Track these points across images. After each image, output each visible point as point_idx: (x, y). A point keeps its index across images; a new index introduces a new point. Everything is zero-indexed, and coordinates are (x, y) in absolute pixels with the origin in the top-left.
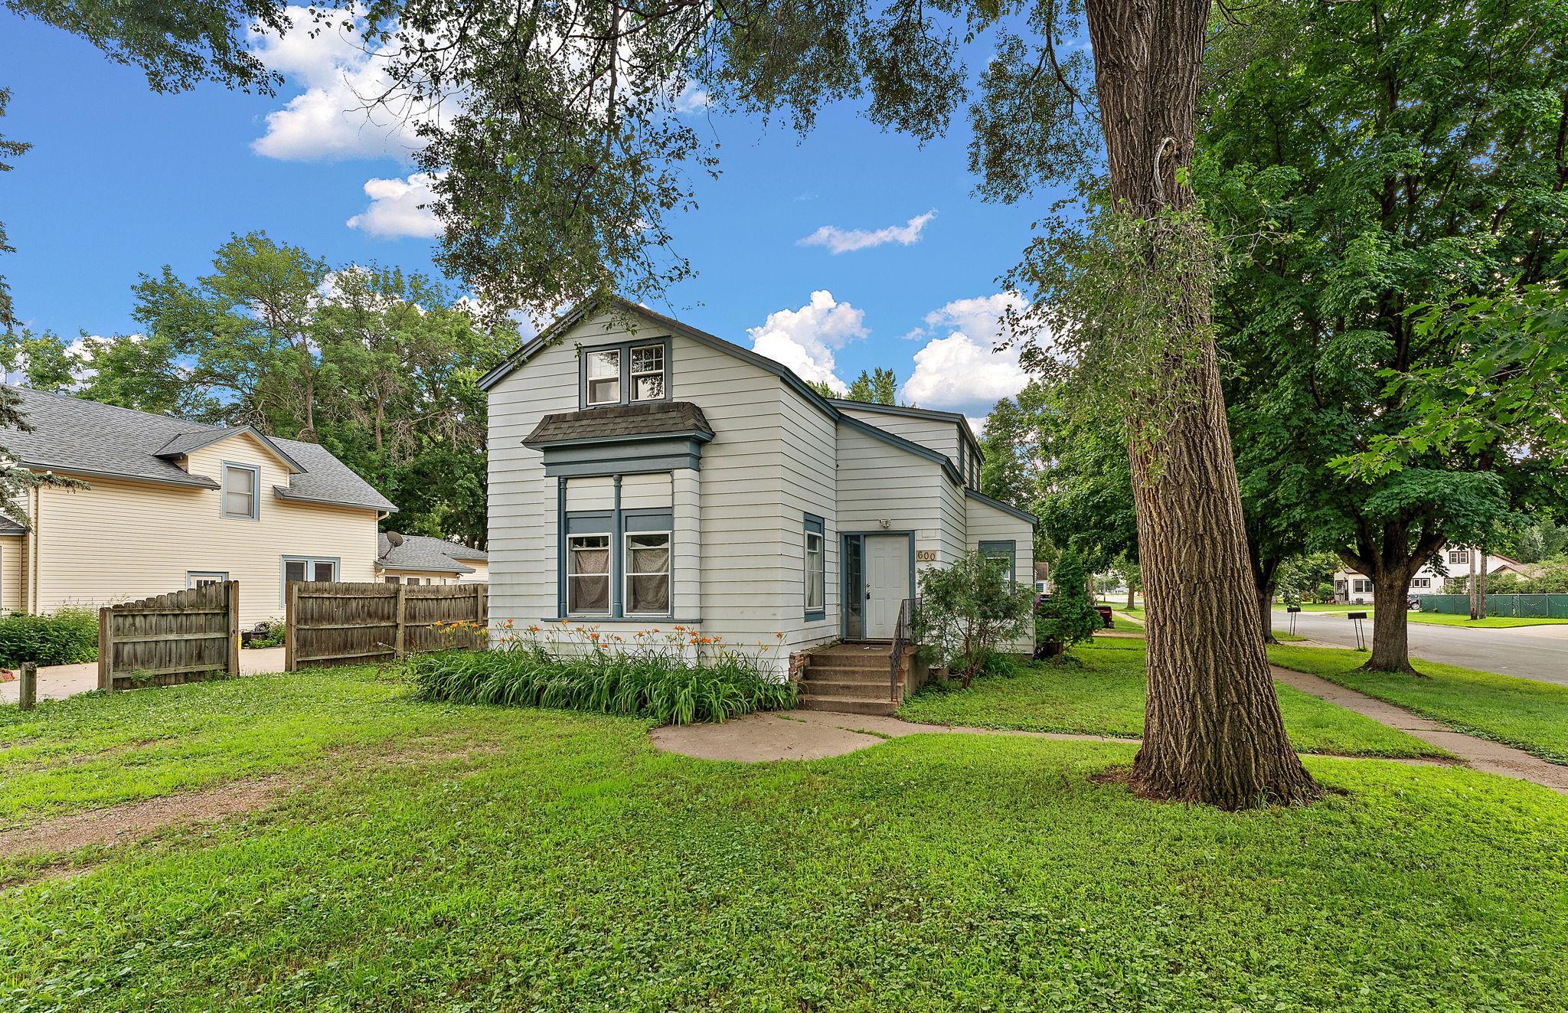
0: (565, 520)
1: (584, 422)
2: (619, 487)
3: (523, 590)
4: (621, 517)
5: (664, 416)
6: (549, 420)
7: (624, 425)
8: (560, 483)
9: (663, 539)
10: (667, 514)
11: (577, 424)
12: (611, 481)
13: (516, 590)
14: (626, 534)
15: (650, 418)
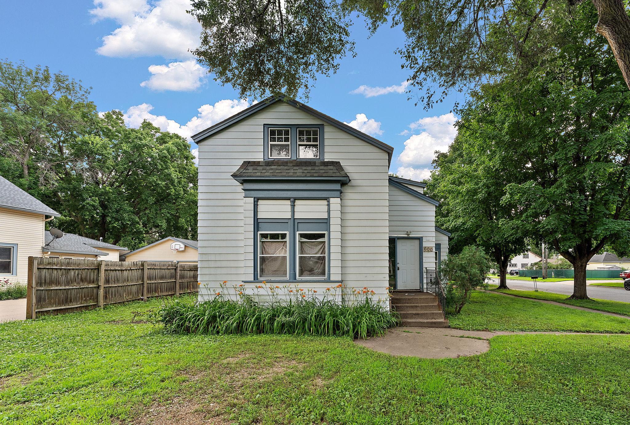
0: (257, 223)
1: (273, 167)
2: (293, 206)
3: (224, 264)
4: (295, 223)
5: (325, 168)
6: (247, 164)
7: (301, 171)
8: (254, 201)
9: (323, 236)
10: (326, 222)
11: (268, 168)
12: (288, 202)
13: (218, 264)
14: (298, 233)
15: (316, 168)
